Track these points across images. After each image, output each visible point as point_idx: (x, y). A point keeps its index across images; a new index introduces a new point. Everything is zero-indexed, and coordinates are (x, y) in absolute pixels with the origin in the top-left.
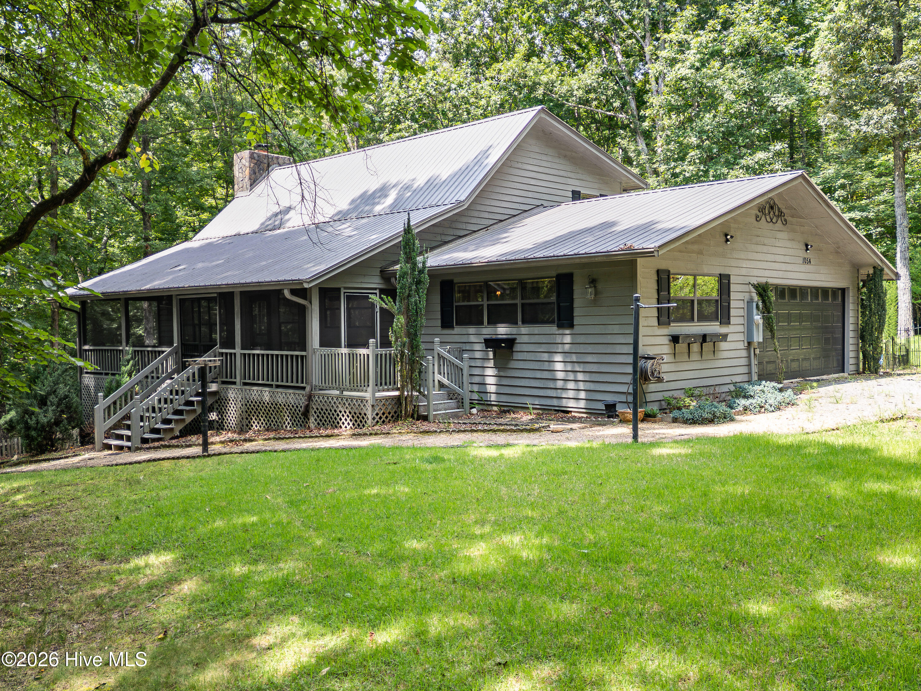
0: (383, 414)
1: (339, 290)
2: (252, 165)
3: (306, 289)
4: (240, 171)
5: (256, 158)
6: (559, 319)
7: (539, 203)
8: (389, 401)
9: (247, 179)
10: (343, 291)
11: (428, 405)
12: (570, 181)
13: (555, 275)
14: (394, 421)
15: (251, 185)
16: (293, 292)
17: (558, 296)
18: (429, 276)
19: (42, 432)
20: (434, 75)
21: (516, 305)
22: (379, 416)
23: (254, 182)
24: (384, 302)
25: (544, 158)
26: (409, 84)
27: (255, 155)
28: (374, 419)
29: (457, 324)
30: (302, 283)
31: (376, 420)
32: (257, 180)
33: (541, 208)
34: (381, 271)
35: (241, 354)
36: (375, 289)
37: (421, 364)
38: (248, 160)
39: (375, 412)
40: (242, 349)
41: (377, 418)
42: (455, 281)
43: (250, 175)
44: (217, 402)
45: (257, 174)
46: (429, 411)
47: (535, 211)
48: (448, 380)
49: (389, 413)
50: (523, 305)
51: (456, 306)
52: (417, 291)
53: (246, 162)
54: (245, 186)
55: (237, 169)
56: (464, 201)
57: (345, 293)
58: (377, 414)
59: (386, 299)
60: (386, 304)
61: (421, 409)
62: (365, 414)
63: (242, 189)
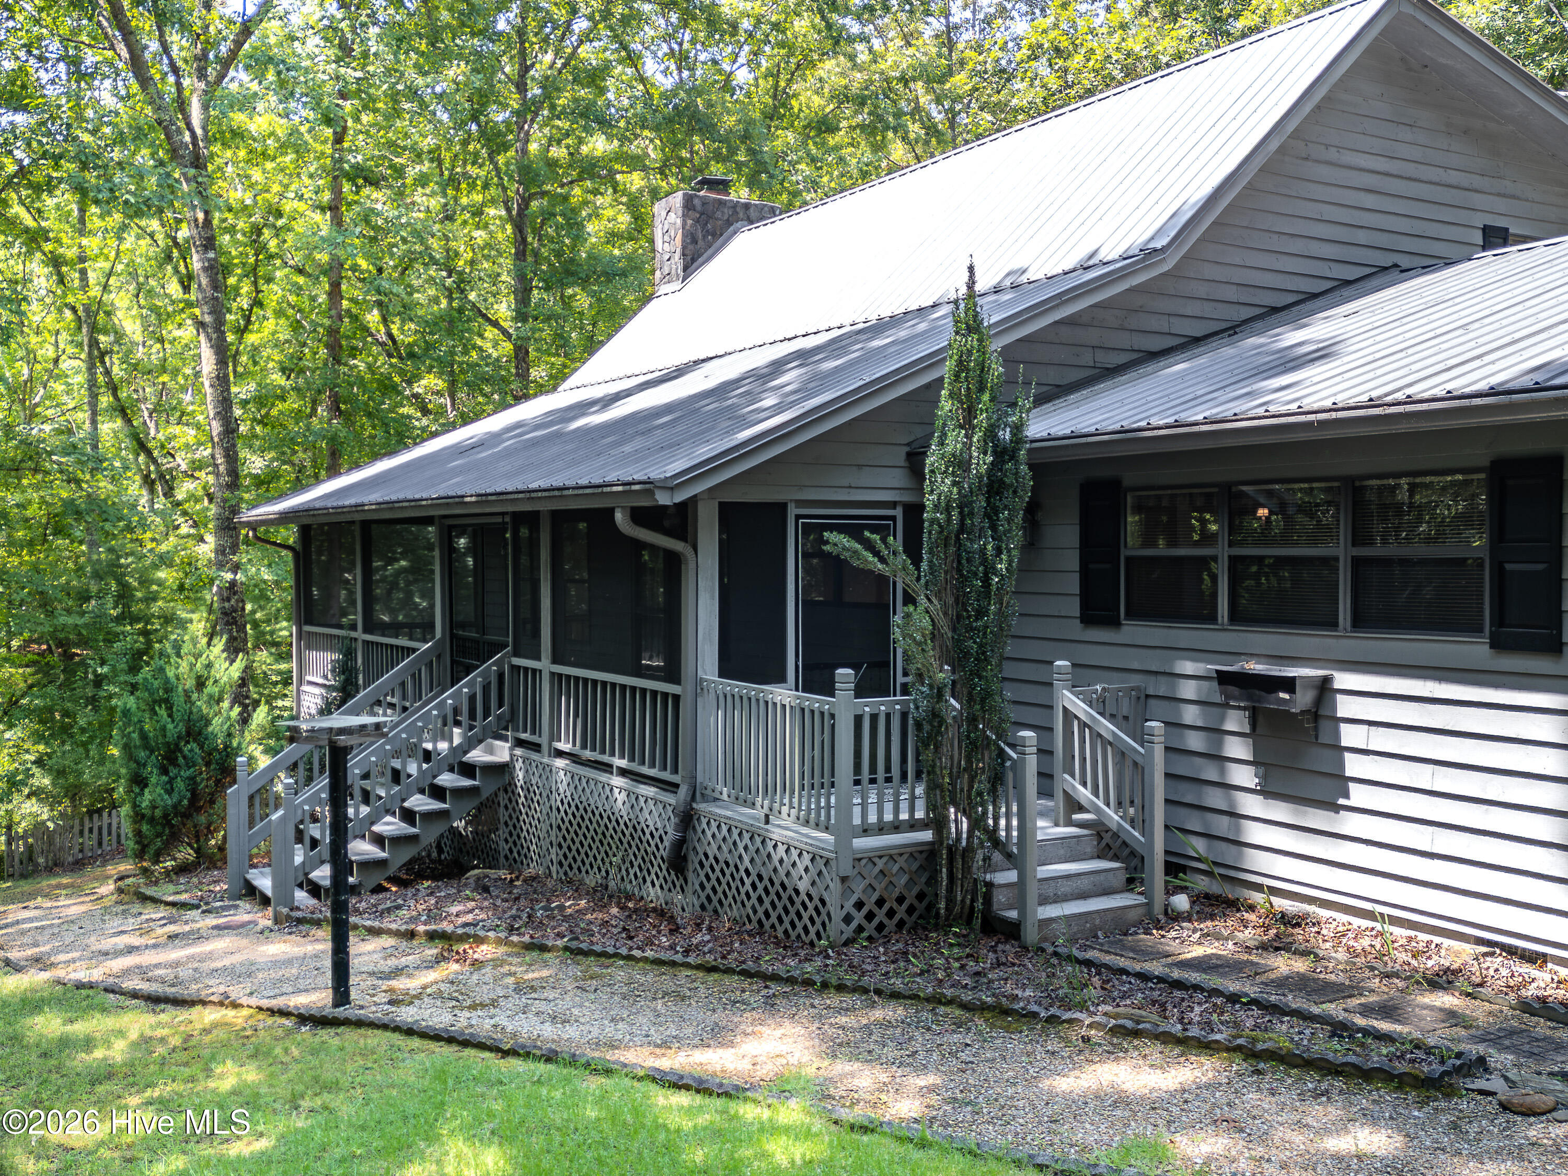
0: (880, 902)
1: (782, 507)
2: (690, 222)
3: (665, 507)
4: (667, 238)
5: (699, 208)
6: (1500, 619)
7: (1386, 260)
8: (901, 861)
9: (677, 256)
10: (792, 511)
11: (1020, 886)
12: (1477, 200)
13: (1486, 463)
14: (914, 928)
15: (685, 269)
16: (640, 516)
17: (1498, 538)
18: (1031, 467)
19: (164, 826)
20: (1123, 40)
21: (1330, 563)
22: (865, 911)
23: (693, 260)
24: (876, 553)
25: (1406, 134)
26: (1068, 63)
27: (696, 202)
28: (848, 919)
29: (1130, 615)
30: (650, 493)
31: (854, 925)
32: (699, 256)
33: (1395, 274)
34: (909, 455)
35: (552, 674)
36: (893, 505)
37: (1001, 752)
38: (680, 213)
39: (854, 899)
40: (555, 661)
41: (859, 917)
42: (1126, 482)
43: (684, 248)
44: (506, 791)
45: (700, 243)
46: (1022, 909)
47: (1375, 282)
48: (1096, 793)
49: (900, 900)
50: (1357, 563)
51: (1128, 559)
52: (991, 514)
53: (675, 219)
54: (673, 272)
55: (660, 235)
56: (1163, 249)
57: (798, 517)
58: (859, 905)
59: (880, 545)
60: (883, 560)
61: (1000, 898)
62: (823, 902)
63: (668, 278)
